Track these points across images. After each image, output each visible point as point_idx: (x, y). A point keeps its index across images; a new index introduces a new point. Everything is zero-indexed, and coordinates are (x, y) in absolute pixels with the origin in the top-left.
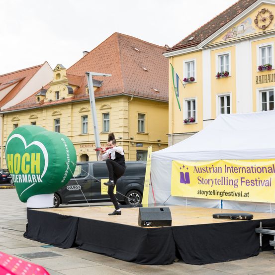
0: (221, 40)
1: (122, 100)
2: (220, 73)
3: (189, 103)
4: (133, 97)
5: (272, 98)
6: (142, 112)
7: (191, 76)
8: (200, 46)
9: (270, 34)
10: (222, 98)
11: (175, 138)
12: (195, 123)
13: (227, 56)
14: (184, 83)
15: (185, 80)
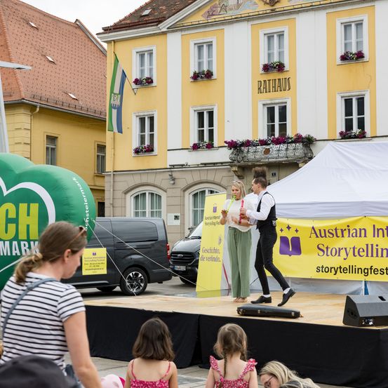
0: (199, 18)
1: (22, 111)
2: (197, 72)
3: (142, 120)
4: (40, 107)
5: (283, 117)
6: (53, 132)
7: (147, 75)
8: (163, 27)
9: (283, 14)
10: (201, 115)
11: (117, 178)
12: (154, 153)
13: (210, 45)
14: (134, 86)
15: (137, 82)
